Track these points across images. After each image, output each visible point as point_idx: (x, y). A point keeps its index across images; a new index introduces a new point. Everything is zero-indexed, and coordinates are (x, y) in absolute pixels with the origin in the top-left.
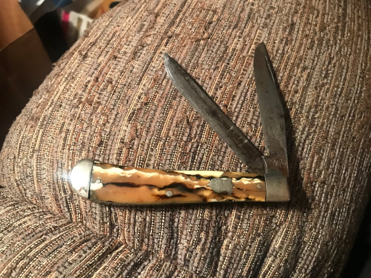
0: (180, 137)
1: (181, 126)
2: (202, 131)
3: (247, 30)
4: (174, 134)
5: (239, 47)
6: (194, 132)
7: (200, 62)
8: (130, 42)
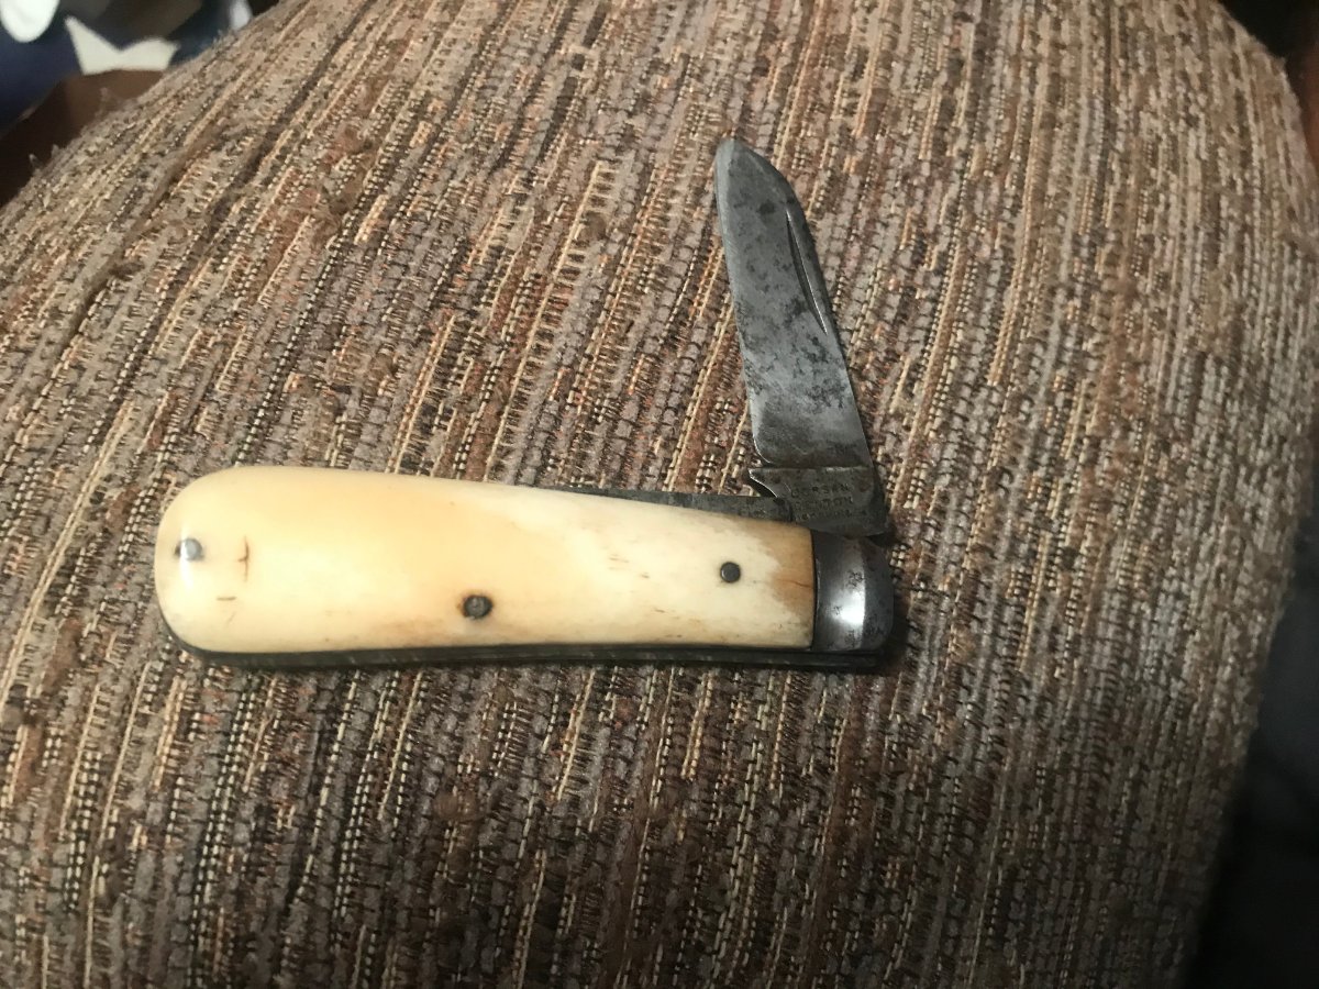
3: (550, 167)
5: (516, 238)
7: (353, 317)
8: (81, 265)
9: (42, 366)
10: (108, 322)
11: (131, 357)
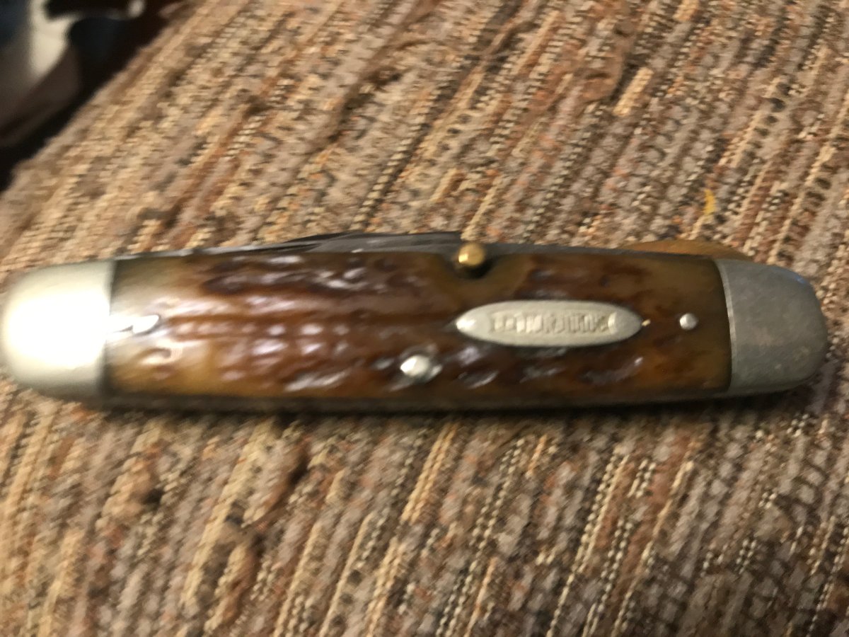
0: (487, 533)
1: (495, 479)
2: (583, 514)
3: (809, 77)
4: (460, 516)
5: (771, 146)
6: (551, 514)
7: (606, 195)
8: (336, 63)
9: (293, 162)
10: (362, 133)
11: (384, 179)
